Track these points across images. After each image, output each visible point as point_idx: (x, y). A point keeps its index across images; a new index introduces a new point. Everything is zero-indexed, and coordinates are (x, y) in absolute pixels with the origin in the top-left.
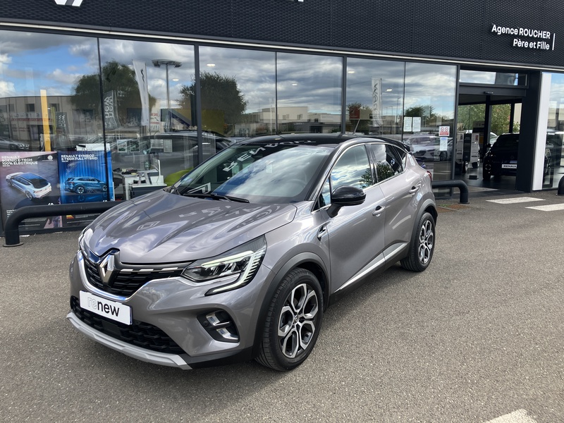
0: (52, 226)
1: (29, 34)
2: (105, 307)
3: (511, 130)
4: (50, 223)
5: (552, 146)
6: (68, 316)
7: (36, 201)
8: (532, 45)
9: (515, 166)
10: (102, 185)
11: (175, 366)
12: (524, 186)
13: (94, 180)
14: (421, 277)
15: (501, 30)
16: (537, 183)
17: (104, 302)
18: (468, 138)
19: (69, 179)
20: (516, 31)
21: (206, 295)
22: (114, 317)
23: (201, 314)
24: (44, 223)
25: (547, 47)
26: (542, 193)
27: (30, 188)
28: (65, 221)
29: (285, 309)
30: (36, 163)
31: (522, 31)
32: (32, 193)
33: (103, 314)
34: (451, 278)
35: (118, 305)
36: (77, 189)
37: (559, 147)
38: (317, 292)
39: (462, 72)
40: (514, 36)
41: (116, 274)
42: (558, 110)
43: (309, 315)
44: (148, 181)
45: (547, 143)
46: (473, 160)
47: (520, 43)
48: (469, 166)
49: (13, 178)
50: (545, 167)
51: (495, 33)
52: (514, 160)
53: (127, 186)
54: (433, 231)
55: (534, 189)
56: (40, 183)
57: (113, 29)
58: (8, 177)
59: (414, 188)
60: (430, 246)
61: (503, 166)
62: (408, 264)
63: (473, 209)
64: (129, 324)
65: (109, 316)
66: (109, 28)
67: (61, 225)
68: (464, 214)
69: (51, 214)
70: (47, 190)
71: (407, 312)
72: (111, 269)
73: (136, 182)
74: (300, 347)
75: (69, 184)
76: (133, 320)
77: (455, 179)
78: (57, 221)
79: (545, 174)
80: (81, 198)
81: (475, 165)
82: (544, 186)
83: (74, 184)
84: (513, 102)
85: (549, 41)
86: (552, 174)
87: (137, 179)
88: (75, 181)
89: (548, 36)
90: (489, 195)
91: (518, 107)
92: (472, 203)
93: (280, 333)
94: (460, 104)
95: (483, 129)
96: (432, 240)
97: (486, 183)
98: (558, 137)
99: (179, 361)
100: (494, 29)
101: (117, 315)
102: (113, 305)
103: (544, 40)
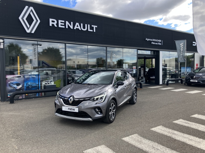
0: (21, 98)
1: (17, 40)
2: (71, 109)
3: (152, 66)
4: (21, 97)
5: (164, 72)
6: (55, 114)
7: (17, 90)
8: (157, 44)
9: (154, 78)
10: (37, 85)
11: (89, 120)
12: (157, 83)
13: (34, 83)
14: (134, 105)
15: (148, 40)
16: (161, 82)
17: (70, 108)
18: (140, 69)
19: (27, 83)
20: (152, 40)
21: (96, 104)
22: (73, 111)
23: (94, 108)
24: (19, 97)
25: (161, 44)
26: (162, 85)
27: (15, 86)
28: (25, 96)
29: (110, 108)
30: (18, 78)
31: (154, 40)
32: (16, 87)
33: (70, 111)
34: (142, 105)
35: (74, 108)
36: (29, 86)
37: (166, 72)
38: (115, 105)
39: (138, 51)
40: (152, 41)
41: (74, 101)
42: (165, 60)
43: (114, 111)
44: (50, 83)
45: (162, 71)
46: (142, 76)
47: (153, 43)
48: (140, 78)
49: (10, 83)
50: (162, 78)
51: (147, 40)
52: (154, 76)
53: (43, 85)
54: (136, 94)
55: (160, 84)
56: (18, 84)
57: (42, 39)
58: (9, 83)
59: (132, 82)
60: (136, 97)
61: (151, 78)
62: (131, 102)
63: (144, 90)
64: (78, 112)
65: (72, 111)
66: (41, 39)
67: (24, 97)
68: (142, 91)
69: (21, 94)
70: (21, 86)
71: (133, 112)
72: (72, 100)
73: (46, 84)
74: (113, 118)
75: (27, 85)
76: (79, 111)
77: (138, 81)
78: (23, 96)
79: (163, 80)
80: (30, 89)
81: (142, 78)
82: (163, 83)
83: (28, 84)
84: (152, 58)
85: (161, 43)
86: (165, 80)
87: (46, 83)
88: (29, 84)
89: (161, 41)
90: (148, 86)
91: (154, 60)
92: (143, 88)
93: (110, 114)
94: (138, 59)
95: (144, 66)
96: (136, 96)
97: (146, 83)
98: (165, 69)
99: (90, 119)
100: (146, 39)
101: (74, 110)
102: (73, 108)
103: (160, 42)
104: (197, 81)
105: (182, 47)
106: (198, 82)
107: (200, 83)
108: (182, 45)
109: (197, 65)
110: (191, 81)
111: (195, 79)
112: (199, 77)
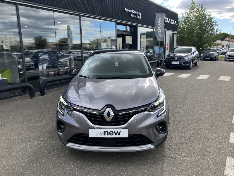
2: (110, 133)
8: (135, 16)
11: (150, 149)
15: (127, 10)
17: (109, 131)
20: (131, 11)
22: (117, 136)
25: (139, 18)
31: (133, 11)
33: (110, 136)
40: (131, 13)
41: (116, 116)
47: (132, 16)
51: (126, 11)
64: (127, 137)
65: (114, 136)
72: (112, 114)
76: (129, 135)
89: (139, 13)
99: (151, 146)
100: (125, 10)
101: (119, 135)
102: (116, 131)
103: (138, 15)
104: (178, 63)
105: (160, 23)
106: (180, 64)
107: (182, 65)
108: (160, 21)
109: (168, 44)
110: (172, 63)
111: (176, 61)
112: (181, 59)
